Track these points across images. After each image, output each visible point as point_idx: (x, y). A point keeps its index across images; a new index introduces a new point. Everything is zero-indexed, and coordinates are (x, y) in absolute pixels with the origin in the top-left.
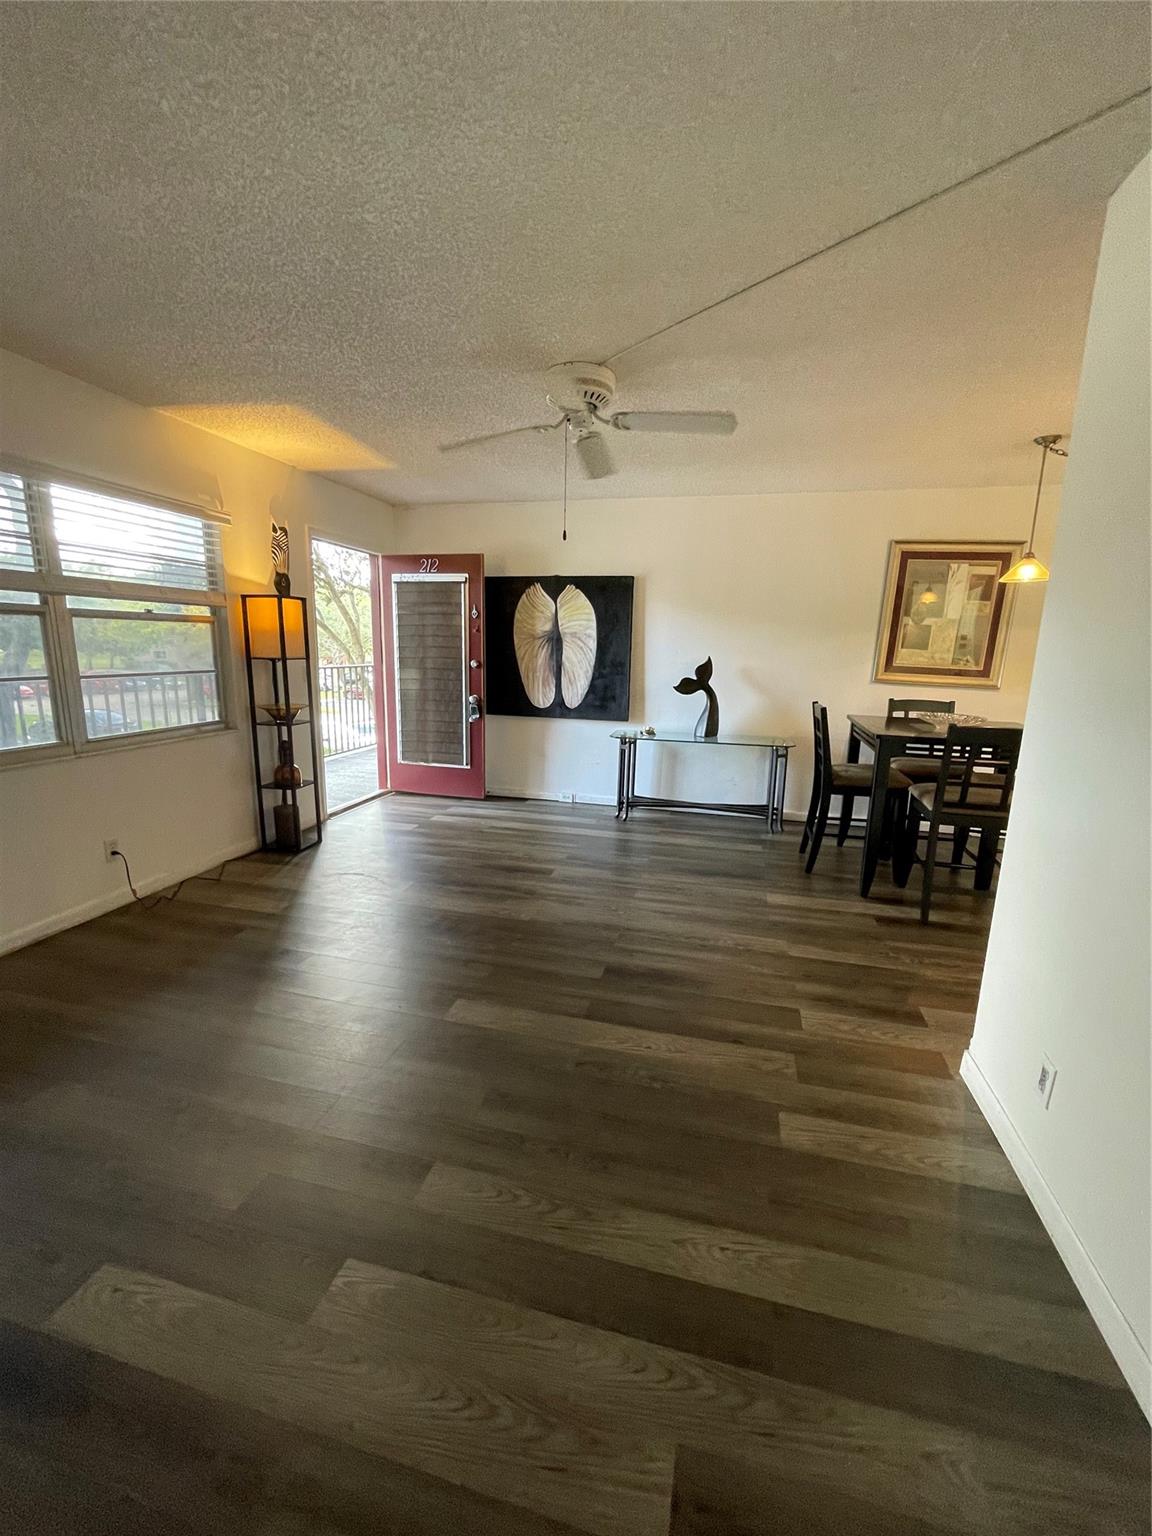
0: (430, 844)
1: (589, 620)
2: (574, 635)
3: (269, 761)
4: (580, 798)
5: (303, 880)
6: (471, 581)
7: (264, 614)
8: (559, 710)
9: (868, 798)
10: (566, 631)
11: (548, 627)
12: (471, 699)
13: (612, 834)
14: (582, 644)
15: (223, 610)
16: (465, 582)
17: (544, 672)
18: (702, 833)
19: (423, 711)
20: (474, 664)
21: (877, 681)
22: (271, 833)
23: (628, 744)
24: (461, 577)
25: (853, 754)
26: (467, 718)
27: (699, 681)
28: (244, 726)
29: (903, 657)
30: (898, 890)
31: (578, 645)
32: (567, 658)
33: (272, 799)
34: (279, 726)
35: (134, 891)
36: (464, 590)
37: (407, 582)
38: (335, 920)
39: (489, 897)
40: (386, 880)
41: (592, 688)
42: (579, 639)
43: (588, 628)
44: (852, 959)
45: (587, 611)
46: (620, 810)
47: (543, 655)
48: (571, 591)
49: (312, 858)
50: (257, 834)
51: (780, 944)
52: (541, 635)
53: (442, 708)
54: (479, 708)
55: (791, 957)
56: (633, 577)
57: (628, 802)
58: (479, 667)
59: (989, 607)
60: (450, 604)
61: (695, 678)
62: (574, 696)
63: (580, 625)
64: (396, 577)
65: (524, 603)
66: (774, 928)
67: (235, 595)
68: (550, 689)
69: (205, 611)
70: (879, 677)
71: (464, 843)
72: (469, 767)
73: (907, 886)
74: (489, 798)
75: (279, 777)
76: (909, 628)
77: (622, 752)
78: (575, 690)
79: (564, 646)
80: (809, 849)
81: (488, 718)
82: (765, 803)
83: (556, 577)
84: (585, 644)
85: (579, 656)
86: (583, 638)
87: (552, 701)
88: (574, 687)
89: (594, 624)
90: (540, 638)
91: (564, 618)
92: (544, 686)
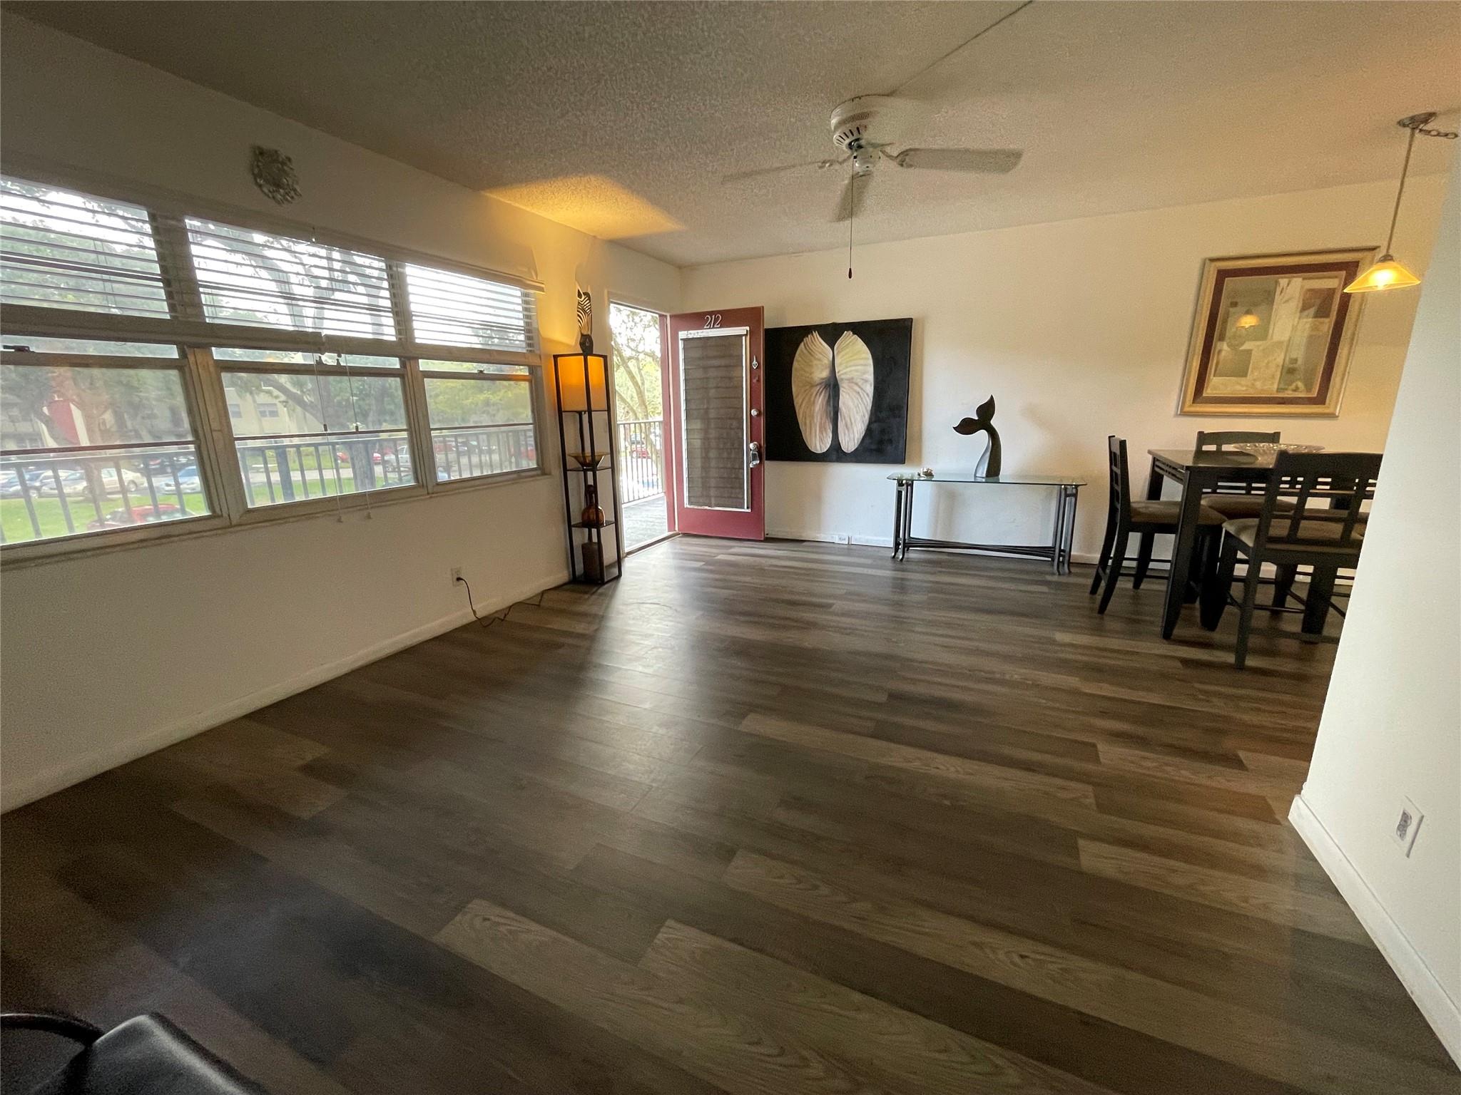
0: (717, 580)
1: (865, 365)
2: (851, 380)
3: (578, 502)
4: (856, 540)
5: (607, 607)
6: (751, 333)
7: (572, 371)
8: (836, 454)
9: (1173, 536)
10: (843, 377)
11: (825, 374)
12: (751, 446)
13: (888, 573)
14: (859, 390)
15: (539, 369)
16: (746, 335)
17: (821, 419)
18: (982, 573)
19: (706, 458)
20: (754, 413)
21: (1184, 414)
22: (580, 568)
23: (905, 486)
24: (742, 330)
25: (1155, 490)
26: (748, 464)
27: (981, 420)
28: (557, 472)
29: (1217, 385)
30: (1208, 634)
31: (855, 390)
32: (844, 403)
33: (580, 537)
34: (585, 472)
35: (474, 612)
36: (745, 342)
37: (693, 339)
38: (638, 641)
39: (773, 626)
40: (679, 609)
41: (869, 431)
42: (857, 384)
43: (864, 373)
44: (1155, 699)
45: (864, 356)
46: (896, 550)
47: (820, 401)
48: (849, 338)
49: (615, 589)
50: (568, 568)
51: (1073, 681)
52: (818, 382)
53: (725, 455)
54: (759, 455)
55: (1086, 694)
56: (912, 319)
57: (904, 542)
58: (759, 415)
59: (1327, 325)
60: (731, 356)
61: (977, 418)
62: (851, 439)
63: (857, 371)
64: (683, 334)
65: (802, 351)
66: (1064, 666)
67: (547, 356)
68: (827, 434)
69: (523, 371)
70: (1187, 409)
71: (748, 579)
72: (749, 511)
73: (1217, 630)
74: (769, 540)
75: (586, 518)
76: (1223, 353)
77: (899, 493)
78: (852, 436)
79: (841, 392)
80: (1101, 590)
81: (767, 463)
82: (1050, 544)
83: (834, 324)
84: (862, 389)
85: (856, 401)
86: (860, 384)
87: (828, 446)
88: (851, 431)
89: (871, 369)
90: (818, 385)
91: (841, 364)
92: (821, 432)
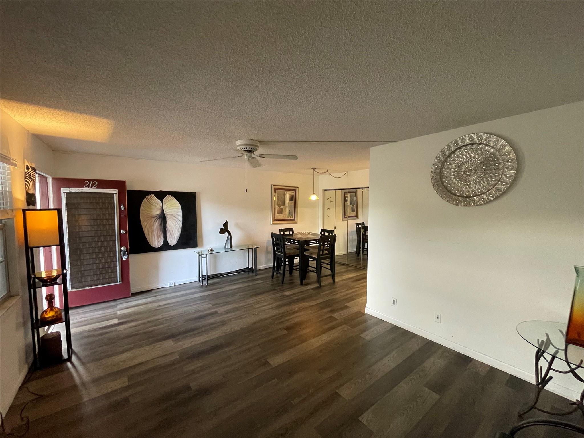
1: (178, 209)
2: (172, 215)
4: (178, 283)
6: (119, 193)
8: (166, 247)
10: (167, 213)
11: (158, 212)
12: (123, 248)
14: (175, 219)
16: (116, 194)
17: (157, 231)
20: (122, 232)
21: (273, 224)
24: (115, 191)
29: (278, 216)
31: (174, 220)
32: (169, 225)
36: (116, 197)
37: (74, 193)
41: (182, 235)
42: (174, 217)
43: (177, 212)
45: (177, 205)
47: (157, 225)
54: (127, 252)
56: (196, 193)
58: (126, 232)
59: (293, 202)
61: (224, 228)
62: (173, 240)
63: (174, 211)
64: (63, 190)
65: (145, 202)
68: (161, 239)
70: (275, 223)
72: (121, 283)
79: (167, 220)
81: (131, 256)
83: (162, 191)
84: (177, 218)
85: (174, 223)
86: (176, 216)
87: (162, 244)
88: (173, 237)
89: (181, 210)
90: (154, 217)
91: (166, 208)
92: (158, 238)
